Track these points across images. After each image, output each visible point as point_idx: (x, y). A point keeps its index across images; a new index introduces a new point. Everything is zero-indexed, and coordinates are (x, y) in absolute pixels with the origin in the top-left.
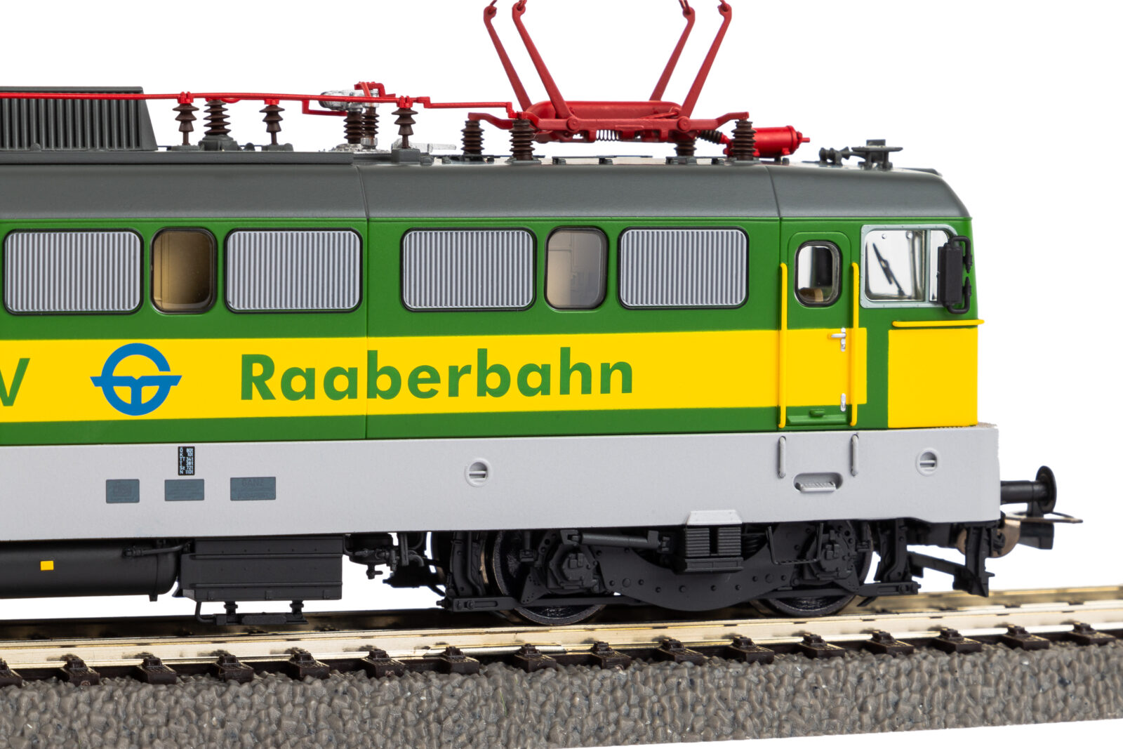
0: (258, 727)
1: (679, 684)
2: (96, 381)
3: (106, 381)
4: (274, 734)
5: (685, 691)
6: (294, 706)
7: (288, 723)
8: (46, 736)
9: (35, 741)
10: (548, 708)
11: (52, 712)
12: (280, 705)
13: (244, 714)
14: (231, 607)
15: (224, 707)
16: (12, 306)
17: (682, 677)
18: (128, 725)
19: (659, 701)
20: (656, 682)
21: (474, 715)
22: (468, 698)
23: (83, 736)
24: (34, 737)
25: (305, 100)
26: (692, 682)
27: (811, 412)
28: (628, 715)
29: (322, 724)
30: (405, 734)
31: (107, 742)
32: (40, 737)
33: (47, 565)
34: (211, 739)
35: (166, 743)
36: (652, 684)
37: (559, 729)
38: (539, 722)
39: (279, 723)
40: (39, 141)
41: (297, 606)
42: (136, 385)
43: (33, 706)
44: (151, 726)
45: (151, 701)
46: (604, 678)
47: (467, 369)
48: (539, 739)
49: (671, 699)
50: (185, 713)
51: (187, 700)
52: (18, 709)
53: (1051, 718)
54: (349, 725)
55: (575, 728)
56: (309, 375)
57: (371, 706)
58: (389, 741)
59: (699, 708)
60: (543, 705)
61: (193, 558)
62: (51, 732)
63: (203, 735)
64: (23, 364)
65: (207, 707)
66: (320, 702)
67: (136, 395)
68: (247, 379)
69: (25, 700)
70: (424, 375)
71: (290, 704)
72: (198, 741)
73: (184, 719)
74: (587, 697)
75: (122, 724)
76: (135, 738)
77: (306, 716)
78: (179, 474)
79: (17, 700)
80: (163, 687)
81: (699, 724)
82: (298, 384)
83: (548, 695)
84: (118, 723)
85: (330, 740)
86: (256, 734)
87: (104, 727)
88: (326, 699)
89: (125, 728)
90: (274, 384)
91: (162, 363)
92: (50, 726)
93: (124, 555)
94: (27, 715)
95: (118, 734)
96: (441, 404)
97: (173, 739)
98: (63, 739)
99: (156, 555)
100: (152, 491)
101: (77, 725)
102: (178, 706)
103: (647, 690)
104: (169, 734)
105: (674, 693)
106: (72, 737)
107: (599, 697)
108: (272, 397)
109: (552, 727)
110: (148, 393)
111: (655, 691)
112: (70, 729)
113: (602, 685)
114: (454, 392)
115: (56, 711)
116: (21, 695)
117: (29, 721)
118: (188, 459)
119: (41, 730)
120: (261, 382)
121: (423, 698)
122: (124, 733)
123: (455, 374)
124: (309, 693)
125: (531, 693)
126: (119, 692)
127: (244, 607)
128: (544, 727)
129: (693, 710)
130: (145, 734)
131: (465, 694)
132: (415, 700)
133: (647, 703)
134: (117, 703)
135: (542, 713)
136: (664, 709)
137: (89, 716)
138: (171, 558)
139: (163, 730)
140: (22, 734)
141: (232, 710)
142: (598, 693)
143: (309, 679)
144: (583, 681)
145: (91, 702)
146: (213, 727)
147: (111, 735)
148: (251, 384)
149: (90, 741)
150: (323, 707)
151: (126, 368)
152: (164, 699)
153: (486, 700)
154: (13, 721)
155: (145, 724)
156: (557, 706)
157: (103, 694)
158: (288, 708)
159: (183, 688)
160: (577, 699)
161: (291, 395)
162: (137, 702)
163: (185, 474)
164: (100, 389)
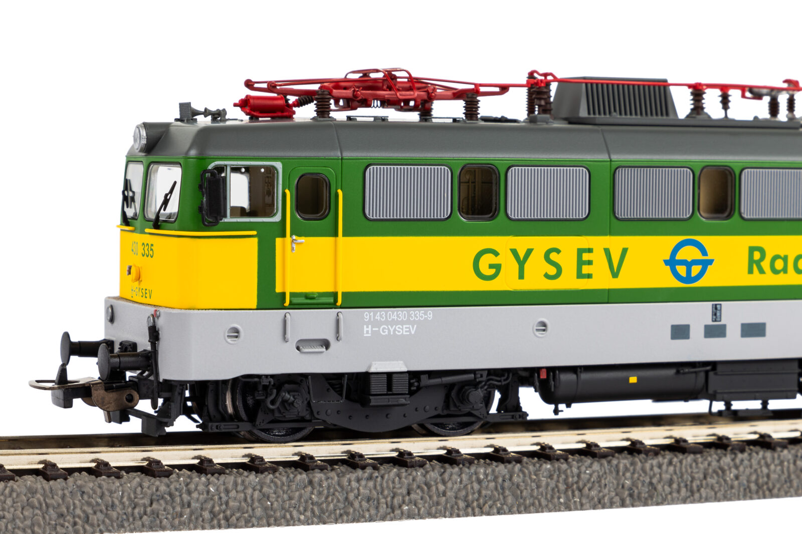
0: (757, 480)
2: (666, 262)
3: (672, 263)
4: (767, 483)
6: (775, 465)
7: (774, 476)
8: (637, 488)
9: (632, 491)
11: (638, 473)
12: (768, 466)
13: (748, 471)
14: (728, 405)
15: (737, 467)
16: (618, 214)
18: (683, 480)
23: (659, 487)
24: (630, 489)
25: (743, 88)
29: (793, 476)
31: (674, 490)
32: (634, 488)
33: (633, 380)
34: (732, 487)
35: (708, 490)
39: (768, 476)
40: (615, 110)
41: (765, 404)
42: (689, 264)
43: (627, 469)
44: (697, 480)
45: (694, 465)
50: (715, 471)
51: (714, 464)
52: (618, 472)
56: (785, 259)
61: (716, 374)
62: (640, 485)
63: (727, 485)
64: (625, 251)
65: (727, 467)
66: (788, 462)
67: (689, 271)
68: (751, 261)
69: (621, 466)
71: (773, 464)
72: (724, 489)
73: (715, 475)
75: (680, 480)
76: (689, 487)
77: (783, 472)
78: (713, 321)
79: (617, 466)
80: (699, 456)
82: (779, 264)
84: (678, 478)
86: (757, 483)
87: (670, 482)
88: (791, 461)
89: (682, 482)
90: (766, 265)
91: (704, 251)
92: (639, 482)
93: (678, 372)
94: (624, 475)
95: (679, 485)
97: (710, 487)
98: (647, 490)
99: (696, 372)
100: (697, 331)
101: (655, 481)
102: (710, 467)
104: (707, 485)
106: (652, 488)
108: (765, 273)
110: (696, 270)
112: (651, 483)
115: (641, 472)
116: (619, 463)
117: (626, 479)
118: (718, 312)
119: (634, 484)
120: (758, 263)
122: (682, 485)
124: (782, 457)
126: (675, 460)
127: (737, 405)
130: (694, 485)
134: (675, 466)
137: (660, 474)
138: (702, 375)
139: (704, 482)
140: (623, 487)
141: (741, 469)
143: (779, 449)
145: (660, 466)
146: (732, 480)
147: (675, 486)
148: (754, 264)
149: (664, 490)
150: (792, 466)
151: (683, 254)
152: (702, 463)
154: (616, 479)
155: (693, 479)
157: (666, 461)
158: (772, 467)
159: (711, 456)
161: (775, 271)
162: (686, 465)
163: (716, 321)
164: (668, 267)
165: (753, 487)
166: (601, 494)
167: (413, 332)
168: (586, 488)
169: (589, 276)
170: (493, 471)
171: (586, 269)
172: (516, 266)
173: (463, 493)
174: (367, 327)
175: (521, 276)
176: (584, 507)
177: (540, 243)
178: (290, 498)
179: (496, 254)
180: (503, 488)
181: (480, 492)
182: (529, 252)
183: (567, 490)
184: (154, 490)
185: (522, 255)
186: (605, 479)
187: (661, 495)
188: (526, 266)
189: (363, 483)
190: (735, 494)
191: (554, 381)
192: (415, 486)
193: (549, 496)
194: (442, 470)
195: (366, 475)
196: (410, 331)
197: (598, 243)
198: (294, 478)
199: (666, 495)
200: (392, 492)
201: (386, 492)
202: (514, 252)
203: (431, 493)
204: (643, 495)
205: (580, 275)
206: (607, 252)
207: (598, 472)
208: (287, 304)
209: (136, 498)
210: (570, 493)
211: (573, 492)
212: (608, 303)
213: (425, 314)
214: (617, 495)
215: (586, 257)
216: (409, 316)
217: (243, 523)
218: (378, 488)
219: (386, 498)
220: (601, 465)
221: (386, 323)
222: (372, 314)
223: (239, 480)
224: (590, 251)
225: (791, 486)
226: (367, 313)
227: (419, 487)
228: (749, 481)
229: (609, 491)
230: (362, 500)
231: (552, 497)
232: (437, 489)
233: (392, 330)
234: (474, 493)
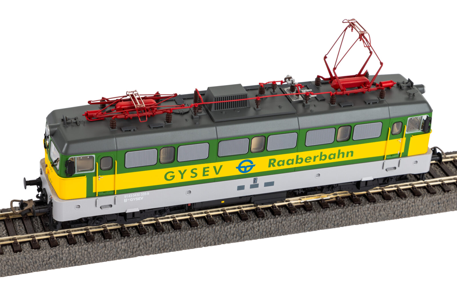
0: (266, 231)
1: (355, 211)
2: (237, 168)
3: (239, 168)
4: (269, 232)
5: (357, 213)
6: (274, 224)
7: (272, 228)
10: (327, 219)
16: (219, 155)
17: (356, 209)
19: (351, 215)
20: (351, 211)
21: (312, 223)
22: (311, 218)
23: (229, 237)
24: (218, 238)
26: (358, 210)
27: (391, 155)
28: (344, 219)
29: (280, 228)
30: (297, 229)
33: (223, 202)
34: (256, 235)
35: (247, 236)
36: (349, 211)
37: (329, 224)
38: (325, 223)
39: (271, 228)
42: (245, 167)
43: (218, 230)
45: (243, 226)
46: (339, 211)
47: (318, 156)
48: (325, 227)
49: (353, 215)
50: (251, 228)
51: (251, 225)
52: (215, 231)
53: (435, 212)
54: (286, 228)
55: (333, 224)
56: (283, 161)
57: (290, 223)
58: (294, 231)
59: (359, 217)
60: (326, 218)
62: (222, 236)
64: (221, 166)
65: (255, 227)
66: (279, 222)
67: (245, 169)
68: (270, 164)
69: (216, 229)
70: (309, 158)
71: (273, 224)
72: (253, 235)
74: (336, 216)
75: (237, 233)
76: (240, 236)
77: (276, 226)
79: (215, 229)
80: (246, 222)
81: (359, 220)
82: (281, 163)
83: (327, 216)
85: (281, 232)
87: (233, 234)
88: (281, 222)
90: (276, 164)
91: (251, 162)
93: (240, 198)
94: (217, 232)
95: (237, 236)
96: (312, 163)
98: (224, 238)
100: (248, 187)
101: (228, 234)
102: (249, 227)
103: (348, 213)
105: (354, 213)
107: (338, 216)
108: (275, 166)
109: (328, 224)
110: (248, 169)
111: (350, 213)
112: (226, 235)
113: (339, 213)
114: (314, 160)
115: (223, 231)
116: (216, 228)
117: (217, 234)
118: (256, 180)
119: (220, 236)
120: (273, 164)
121: (301, 220)
122: (238, 235)
123: (315, 157)
124: (277, 220)
125: (324, 216)
126: (236, 225)
128: (326, 224)
129: (358, 217)
131: (310, 218)
132: (299, 220)
133: (348, 217)
134: (236, 227)
135: (326, 220)
136: (352, 217)
137: (230, 232)
139: (246, 233)
141: (261, 227)
142: (338, 214)
144: (335, 212)
145: (230, 228)
146: (256, 231)
147: (235, 236)
150: (280, 224)
151: (243, 165)
152: (246, 225)
153: (314, 218)
154: (214, 234)
155: (242, 232)
156: (329, 219)
157: (233, 226)
160: (334, 217)
161: (279, 166)
162: (240, 227)
163: (255, 183)
164: (238, 169)
165: (264, 233)
166: (208, 241)
167: (142, 199)
168: (202, 240)
169: (208, 175)
170: (170, 235)
171: (206, 173)
172: (180, 175)
173: (158, 245)
174: (126, 199)
175: (182, 178)
176: (201, 246)
177: (189, 168)
178: (97, 253)
179: (173, 172)
180: (172, 241)
181: (164, 244)
182: (185, 171)
183: (195, 240)
184: (50, 254)
185: (182, 172)
186: (210, 235)
187: (230, 239)
188: (184, 175)
189: (123, 244)
190: (257, 237)
191: (193, 206)
192: (141, 244)
193: (188, 243)
194: (152, 236)
195: (125, 241)
196: (141, 199)
197: (211, 165)
198: (99, 244)
199: (231, 239)
200: (133, 246)
201: (131, 247)
202: (180, 171)
203: (147, 246)
204: (223, 240)
205: (204, 175)
206: (215, 168)
207: (208, 232)
208: (97, 195)
209: (44, 258)
210: (196, 241)
211: (197, 241)
212: (214, 182)
213: (147, 193)
214: (213, 241)
215: (206, 170)
216: (141, 194)
217: (80, 264)
218: (128, 246)
219: (131, 249)
220: (209, 229)
221: (132, 197)
222: (127, 196)
223: (80, 247)
224: (208, 168)
225: (279, 232)
226: (125, 196)
227: (143, 244)
228: (263, 231)
229: (211, 240)
230: (122, 251)
231: (190, 244)
232: (149, 244)
233: (134, 199)
234: (162, 244)
